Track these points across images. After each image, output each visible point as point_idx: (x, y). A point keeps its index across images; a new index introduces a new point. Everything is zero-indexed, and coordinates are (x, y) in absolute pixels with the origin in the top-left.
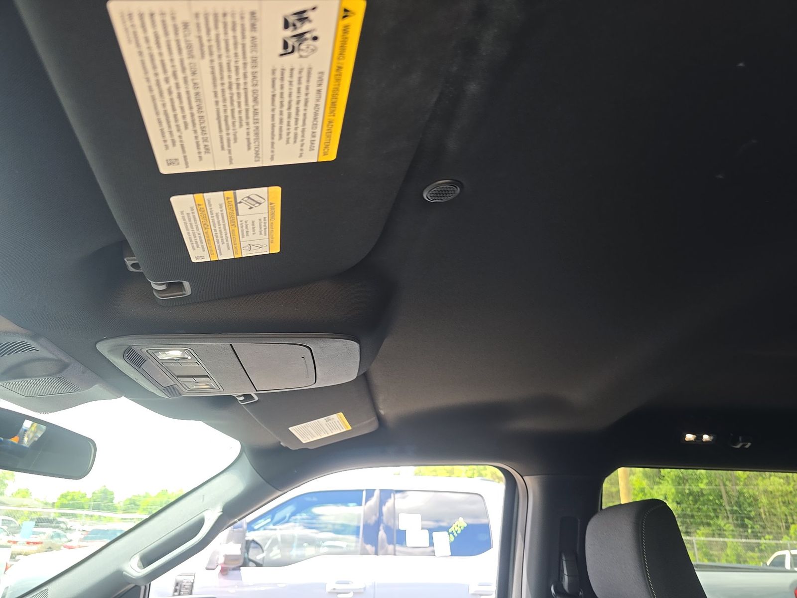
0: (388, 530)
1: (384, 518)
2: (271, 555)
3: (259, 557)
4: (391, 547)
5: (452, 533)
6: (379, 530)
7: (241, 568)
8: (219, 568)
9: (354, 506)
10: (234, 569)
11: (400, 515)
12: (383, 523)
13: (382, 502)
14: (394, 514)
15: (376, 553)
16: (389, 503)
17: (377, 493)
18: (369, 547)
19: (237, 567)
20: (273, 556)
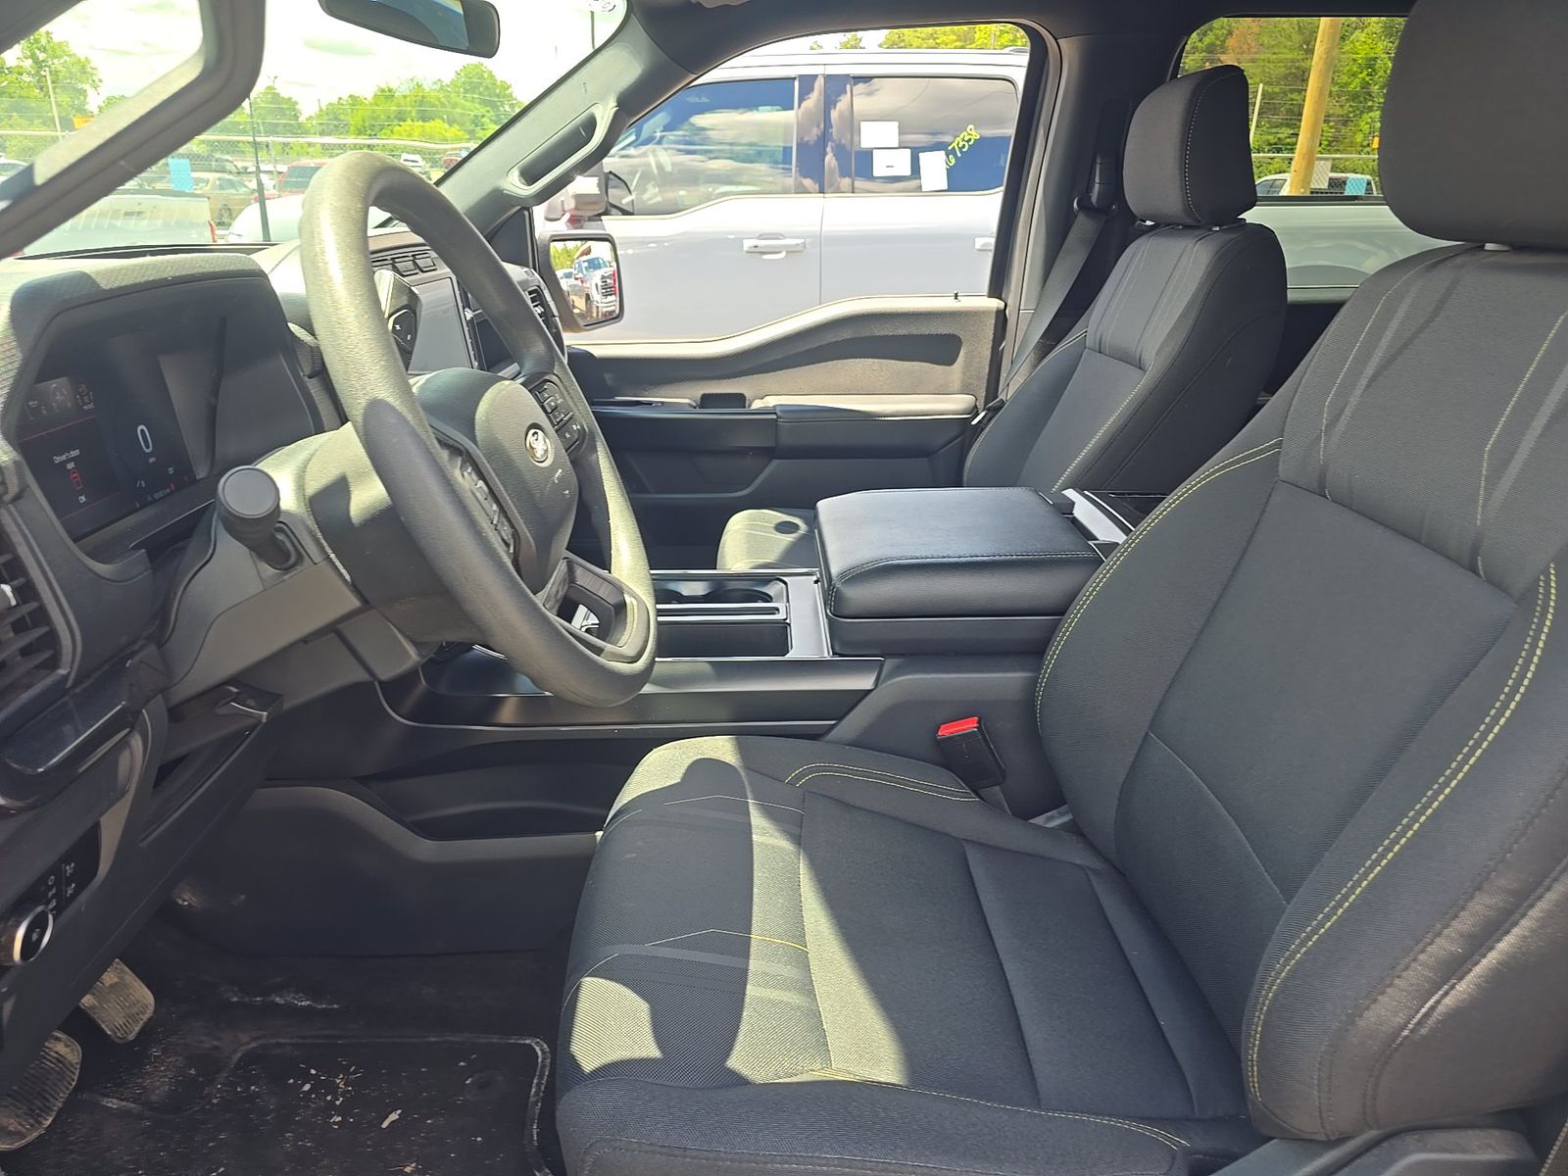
0: (841, 152)
1: (834, 130)
2: (645, 197)
3: (626, 201)
4: (846, 181)
5: (953, 151)
6: (825, 154)
7: (603, 217)
8: (567, 216)
9: (777, 110)
10: (590, 219)
11: (863, 124)
12: (833, 141)
13: (829, 102)
14: (852, 125)
15: (822, 191)
16: (843, 104)
17: (819, 84)
18: (808, 182)
19: (597, 215)
20: (650, 199)
